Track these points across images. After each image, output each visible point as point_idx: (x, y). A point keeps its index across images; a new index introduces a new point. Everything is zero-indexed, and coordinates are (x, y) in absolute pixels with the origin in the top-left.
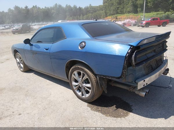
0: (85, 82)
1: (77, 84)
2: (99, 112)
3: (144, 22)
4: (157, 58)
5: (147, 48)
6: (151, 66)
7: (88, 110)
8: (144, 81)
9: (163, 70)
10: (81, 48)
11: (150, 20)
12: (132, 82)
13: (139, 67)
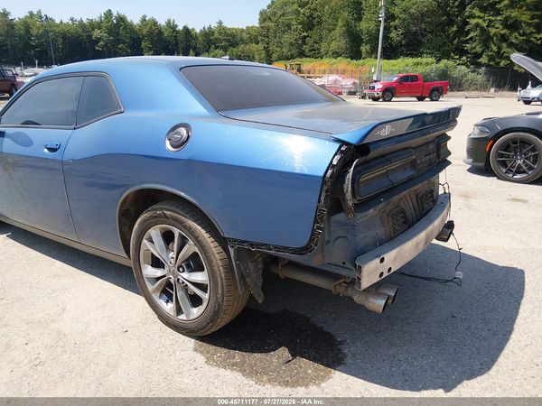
0: (189, 266)
1: (159, 273)
2: (232, 370)
3: (379, 86)
4: (420, 187)
5: (391, 153)
6: (403, 211)
7: (195, 365)
8: (382, 260)
9: (437, 224)
10: (173, 146)
11: (396, 82)
12: (344, 263)
13: (364, 214)
